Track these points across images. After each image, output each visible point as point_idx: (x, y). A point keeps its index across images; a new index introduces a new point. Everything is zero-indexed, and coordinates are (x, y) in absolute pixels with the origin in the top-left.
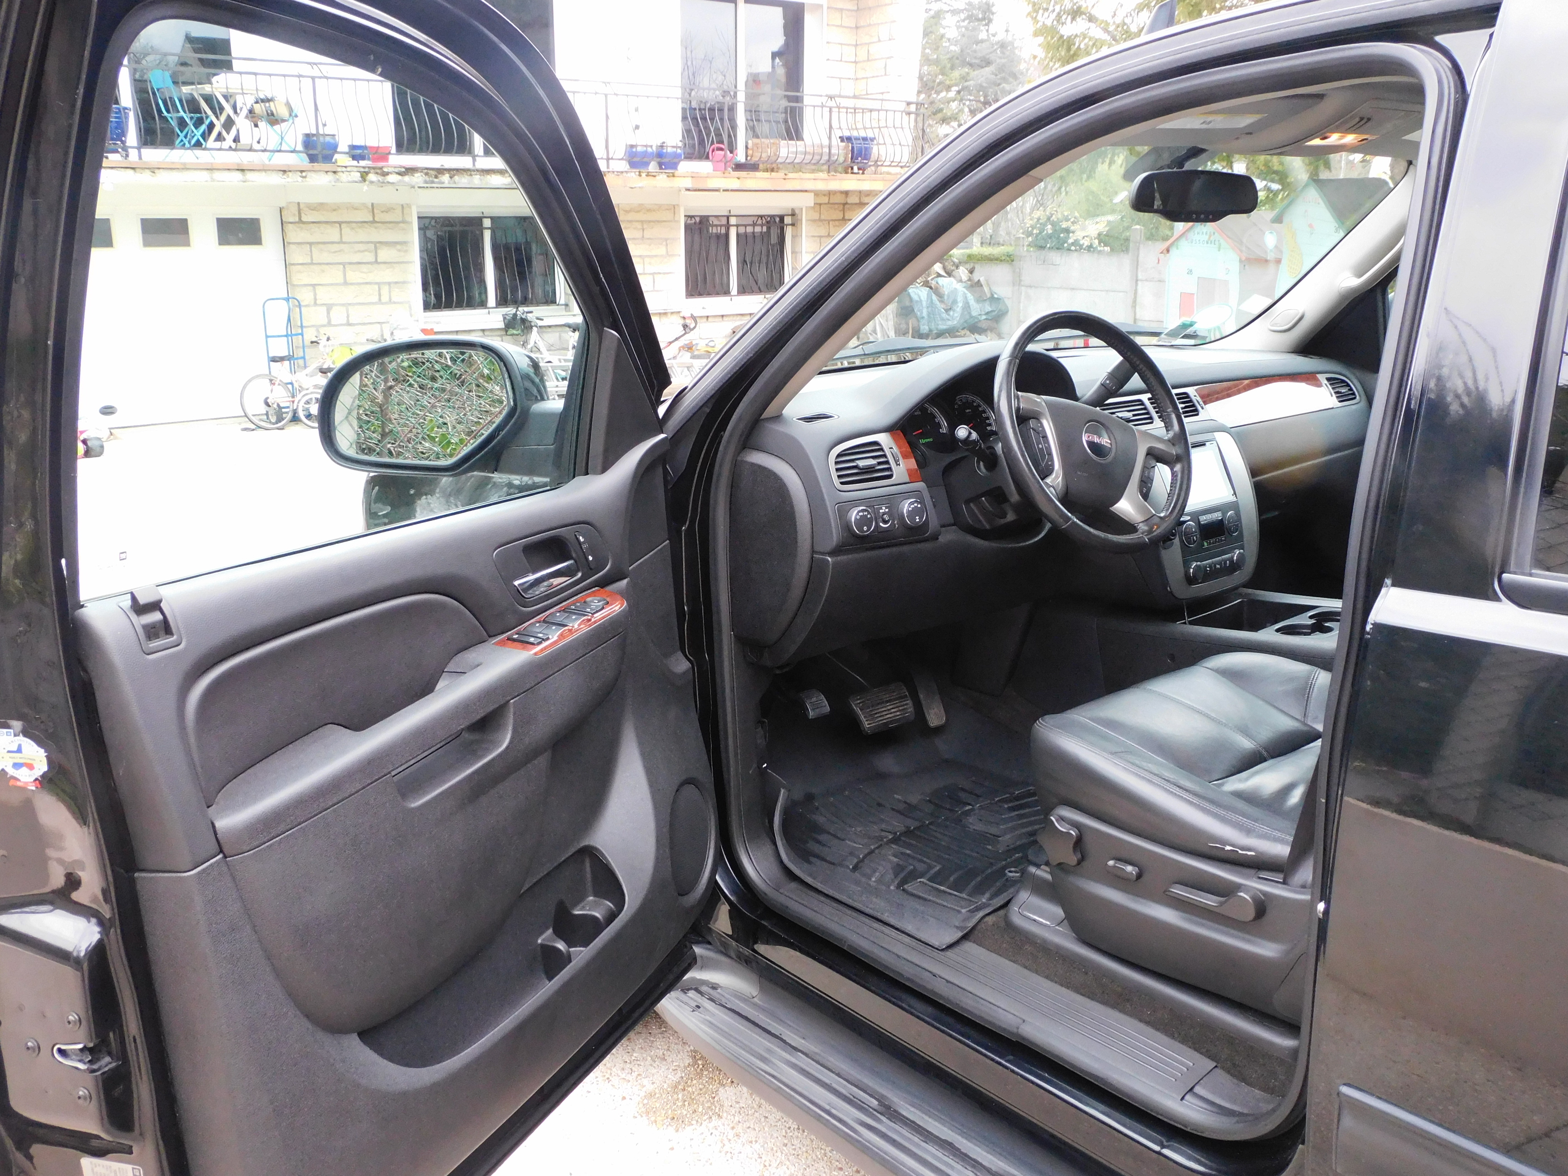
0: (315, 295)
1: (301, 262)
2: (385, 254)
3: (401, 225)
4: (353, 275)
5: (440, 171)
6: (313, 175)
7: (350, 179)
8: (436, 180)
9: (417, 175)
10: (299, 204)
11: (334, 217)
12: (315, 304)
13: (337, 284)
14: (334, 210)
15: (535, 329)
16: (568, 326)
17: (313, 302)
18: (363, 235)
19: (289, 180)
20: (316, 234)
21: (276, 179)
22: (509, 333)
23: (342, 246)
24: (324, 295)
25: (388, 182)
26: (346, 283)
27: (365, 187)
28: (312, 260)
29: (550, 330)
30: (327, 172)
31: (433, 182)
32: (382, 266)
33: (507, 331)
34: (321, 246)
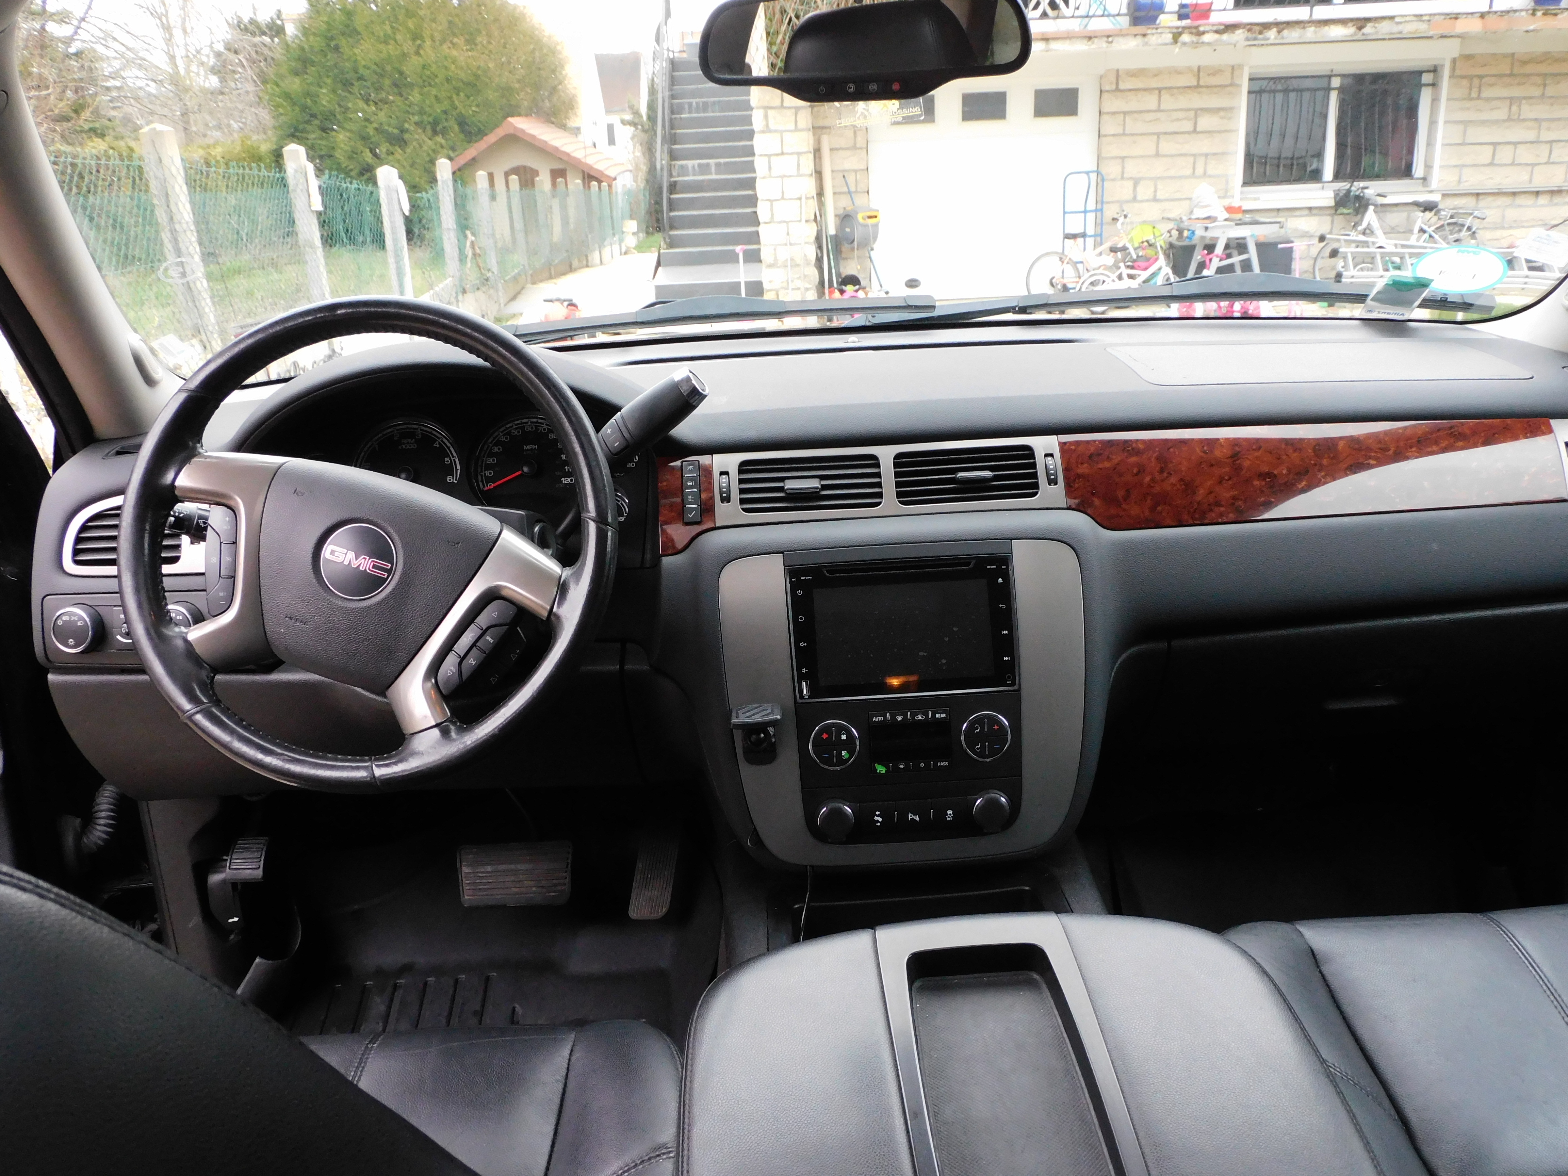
0: (1123, 168)
1: (1112, 132)
2: (1205, 122)
3: (1230, 89)
4: (1167, 146)
5: (1266, 26)
6: (1120, 39)
7: (1160, 41)
8: (1260, 36)
9: (1239, 32)
10: (1118, 71)
11: (1154, 83)
12: (1122, 178)
13: (1149, 156)
14: (1156, 75)
15: (1371, 208)
16: (1416, 204)
17: (1120, 177)
18: (1183, 101)
19: (1093, 46)
20: (1133, 103)
21: (1081, 46)
22: (1339, 211)
23: (1159, 115)
24: (1132, 169)
25: (1203, 43)
26: (1157, 155)
27: (1177, 49)
28: (1124, 130)
29: (1395, 209)
30: (1135, 35)
31: (1255, 39)
32: (1201, 136)
33: (1336, 210)
34: (1136, 115)
